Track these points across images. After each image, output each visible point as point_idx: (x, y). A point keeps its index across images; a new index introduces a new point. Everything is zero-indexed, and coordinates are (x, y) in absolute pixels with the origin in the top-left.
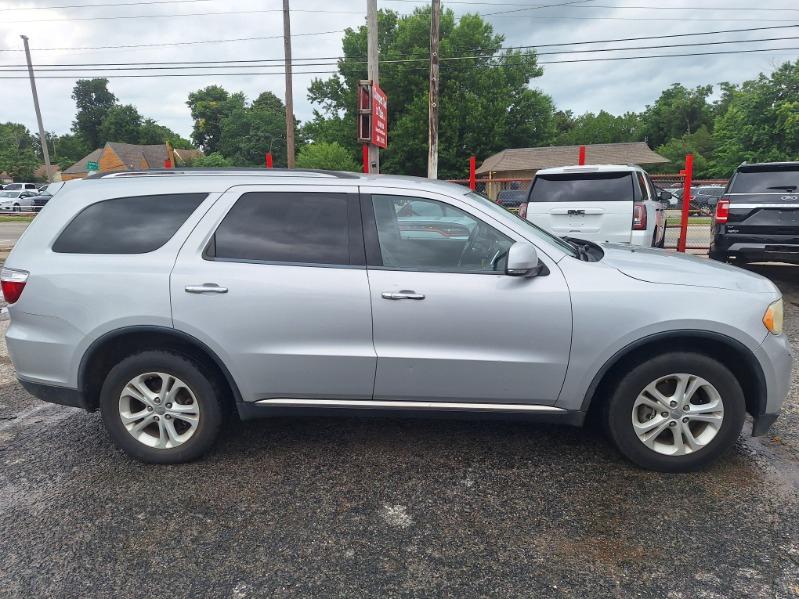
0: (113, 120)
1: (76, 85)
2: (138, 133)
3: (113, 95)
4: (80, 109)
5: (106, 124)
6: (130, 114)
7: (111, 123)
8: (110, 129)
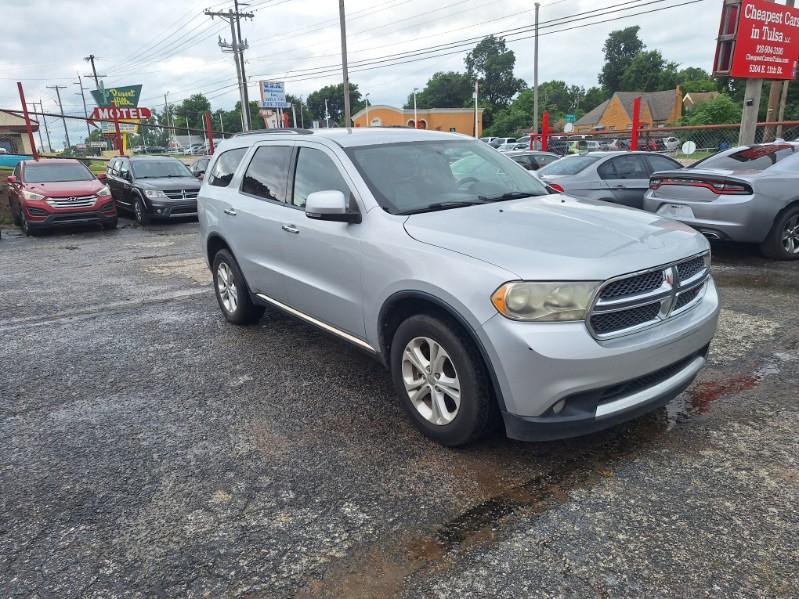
0: (634, 69)
1: (609, 37)
2: (657, 78)
3: (641, 43)
4: (608, 61)
5: (627, 73)
6: (654, 59)
7: (632, 72)
8: (630, 78)
